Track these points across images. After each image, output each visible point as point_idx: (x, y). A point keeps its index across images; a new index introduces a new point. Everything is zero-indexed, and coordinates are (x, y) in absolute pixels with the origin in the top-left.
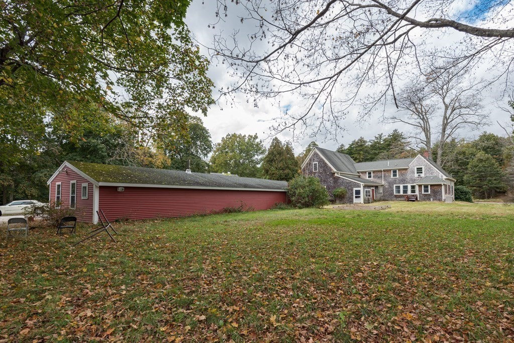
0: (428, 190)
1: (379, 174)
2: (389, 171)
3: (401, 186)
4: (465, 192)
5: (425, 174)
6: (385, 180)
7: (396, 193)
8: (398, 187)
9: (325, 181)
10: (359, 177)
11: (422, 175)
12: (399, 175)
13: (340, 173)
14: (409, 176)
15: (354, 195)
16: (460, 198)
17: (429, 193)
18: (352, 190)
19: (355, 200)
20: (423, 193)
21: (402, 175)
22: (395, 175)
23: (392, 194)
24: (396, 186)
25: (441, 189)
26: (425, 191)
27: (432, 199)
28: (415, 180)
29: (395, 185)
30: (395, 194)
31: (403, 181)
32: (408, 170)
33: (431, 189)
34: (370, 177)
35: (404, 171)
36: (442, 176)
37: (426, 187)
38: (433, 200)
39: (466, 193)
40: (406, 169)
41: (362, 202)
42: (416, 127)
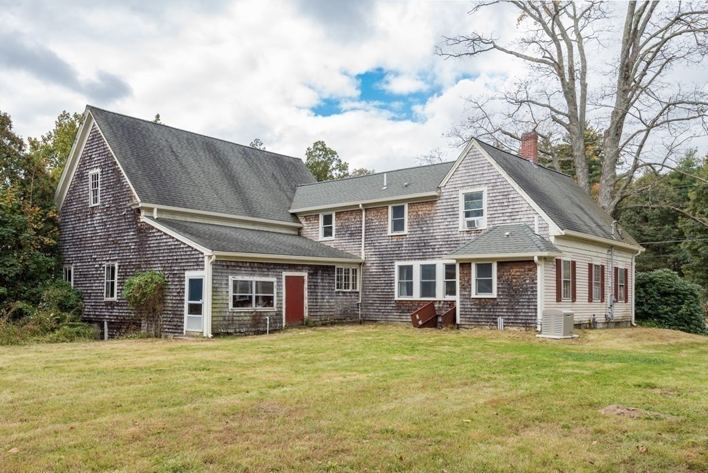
0: (490, 283)
1: (352, 221)
2: (378, 208)
3: (417, 265)
4: (676, 293)
5: (491, 218)
6: (370, 244)
7: (400, 294)
8: (407, 272)
9: (114, 242)
10: (299, 235)
11: (483, 223)
12: (411, 225)
13: (159, 211)
14: (439, 229)
15: (187, 302)
16: (658, 316)
17: (494, 295)
18: (181, 280)
19: (188, 320)
20: (473, 295)
21: (419, 222)
22: (398, 225)
23: (387, 298)
24: (401, 268)
25: (534, 280)
26: (480, 289)
27: (501, 320)
28: (457, 242)
29: (397, 264)
30: (396, 298)
31: (422, 247)
32: (439, 203)
33: (499, 278)
34: (328, 232)
35: (426, 208)
36: (545, 228)
37: (484, 268)
38: (506, 324)
39: (680, 296)
40: (431, 201)
41: (208, 332)
42: (536, 64)
